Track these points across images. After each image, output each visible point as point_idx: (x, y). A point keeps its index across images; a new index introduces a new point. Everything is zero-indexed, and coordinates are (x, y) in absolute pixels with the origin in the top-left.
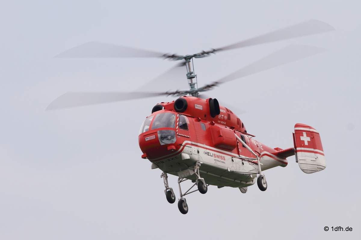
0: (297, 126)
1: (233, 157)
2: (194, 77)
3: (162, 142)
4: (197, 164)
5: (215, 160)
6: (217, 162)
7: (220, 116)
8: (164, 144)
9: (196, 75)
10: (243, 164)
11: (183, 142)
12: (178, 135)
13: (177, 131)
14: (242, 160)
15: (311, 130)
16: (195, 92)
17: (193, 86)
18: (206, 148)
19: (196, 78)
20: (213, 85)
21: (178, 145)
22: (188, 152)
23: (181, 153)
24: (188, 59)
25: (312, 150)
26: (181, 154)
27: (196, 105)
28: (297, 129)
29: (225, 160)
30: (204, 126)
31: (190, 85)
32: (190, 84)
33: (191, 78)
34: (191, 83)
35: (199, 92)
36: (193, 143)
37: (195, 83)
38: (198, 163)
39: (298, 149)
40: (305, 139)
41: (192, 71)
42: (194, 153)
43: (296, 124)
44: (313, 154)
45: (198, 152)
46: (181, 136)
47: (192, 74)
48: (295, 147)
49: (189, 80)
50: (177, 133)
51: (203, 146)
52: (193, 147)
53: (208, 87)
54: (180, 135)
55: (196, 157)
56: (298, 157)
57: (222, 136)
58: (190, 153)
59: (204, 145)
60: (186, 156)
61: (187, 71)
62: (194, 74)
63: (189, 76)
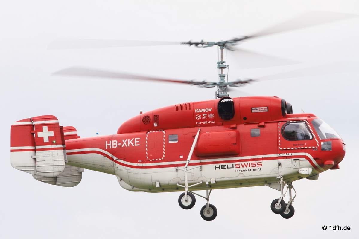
2: (225, 68)
9: (228, 66)
16: (224, 85)
17: (223, 78)
19: (228, 69)
20: (246, 82)
24: (223, 45)
31: (220, 77)
32: (220, 75)
33: (222, 68)
34: (221, 74)
35: (228, 86)
37: (225, 75)
41: (224, 60)
49: (220, 70)
61: (219, 59)
62: (226, 64)
63: (220, 66)
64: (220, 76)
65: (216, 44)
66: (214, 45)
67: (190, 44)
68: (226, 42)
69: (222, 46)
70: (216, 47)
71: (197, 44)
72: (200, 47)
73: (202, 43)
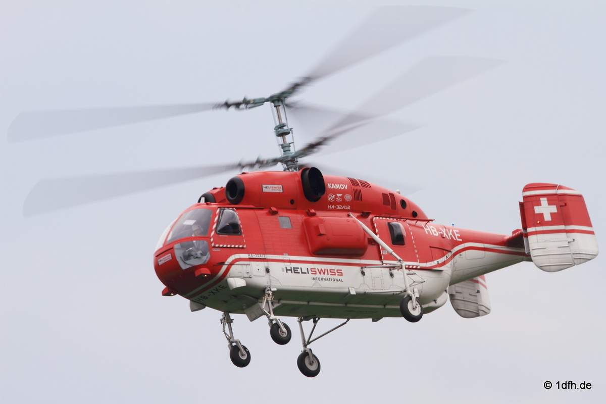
0: (527, 188)
1: (363, 266)
2: (288, 133)
3: (186, 264)
4: (267, 292)
5: (314, 279)
6: (321, 282)
7: (331, 198)
8: (189, 266)
9: (291, 129)
10: (392, 275)
11: (228, 258)
12: (214, 247)
13: (212, 240)
14: (390, 270)
15: (560, 192)
16: (289, 159)
17: (287, 149)
18: (290, 261)
19: (292, 133)
21: (215, 266)
23: (225, 279)
24: (278, 100)
26: (226, 281)
27: (264, 186)
28: (528, 193)
29: (342, 275)
30: (287, 221)
32: (282, 145)
33: (282, 134)
34: (282, 143)
35: (298, 159)
36: (254, 256)
37: (290, 144)
38: (268, 290)
39: (529, 230)
40: (546, 209)
41: (284, 121)
42: (255, 273)
43: (527, 186)
45: (268, 271)
46: (223, 247)
47: (284, 128)
48: (525, 227)
49: (280, 139)
51: (282, 259)
52: (253, 263)
53: (311, 148)
54: (219, 247)
55: (261, 280)
56: (530, 246)
57: (323, 234)
58: (246, 275)
59: (285, 256)
60: (236, 282)
61: (275, 122)
62: (288, 127)
63: (279, 132)
64: (283, 147)
65: (267, 100)
66: (264, 102)
67: (227, 105)
68: (283, 93)
69: (276, 102)
70: (268, 105)
71: (237, 105)
72: (243, 109)
73: (246, 102)
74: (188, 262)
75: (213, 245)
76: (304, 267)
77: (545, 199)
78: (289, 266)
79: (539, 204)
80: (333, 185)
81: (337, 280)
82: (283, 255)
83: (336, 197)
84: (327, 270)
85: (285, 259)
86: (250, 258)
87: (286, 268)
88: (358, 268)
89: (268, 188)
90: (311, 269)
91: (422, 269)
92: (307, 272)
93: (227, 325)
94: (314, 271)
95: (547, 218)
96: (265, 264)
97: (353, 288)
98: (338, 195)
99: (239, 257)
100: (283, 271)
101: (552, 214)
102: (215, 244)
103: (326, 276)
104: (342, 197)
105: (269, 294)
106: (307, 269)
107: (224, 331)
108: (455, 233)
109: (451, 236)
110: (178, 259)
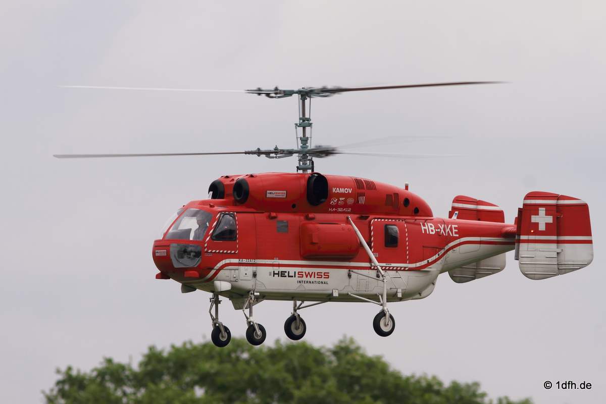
0: (530, 196)
1: (351, 269)
3: (180, 262)
5: (300, 282)
6: (306, 285)
7: (334, 201)
10: (378, 277)
11: (219, 262)
12: (207, 252)
13: (206, 245)
18: (279, 265)
21: (204, 269)
22: (228, 279)
23: (212, 281)
25: (554, 238)
26: (213, 283)
27: (268, 192)
28: (529, 202)
29: (328, 278)
36: (245, 261)
38: (251, 294)
39: (523, 237)
40: (542, 219)
42: (242, 278)
44: (554, 246)
45: (255, 275)
46: (215, 253)
50: (205, 248)
51: (271, 263)
52: (242, 268)
54: (211, 252)
55: (246, 284)
56: (520, 252)
57: (315, 243)
58: (233, 279)
59: (275, 260)
60: (222, 285)
74: (181, 260)
75: (206, 250)
76: (292, 270)
77: (544, 209)
78: (277, 270)
79: (537, 214)
80: (338, 189)
81: (322, 283)
82: (273, 259)
83: (339, 200)
84: (315, 273)
85: (274, 263)
86: (239, 263)
87: (274, 272)
88: (346, 271)
89: (272, 194)
90: (299, 272)
91: (410, 270)
92: (294, 275)
93: (214, 305)
94: (301, 275)
95: (542, 227)
96: (254, 268)
97: (337, 289)
98: (341, 199)
99: (229, 262)
100: (270, 275)
101: (547, 224)
102: (208, 249)
103: (312, 279)
104: (345, 201)
105: (251, 298)
106: (295, 272)
107: (210, 312)
108: (453, 228)
109: (448, 232)
110: (172, 257)
